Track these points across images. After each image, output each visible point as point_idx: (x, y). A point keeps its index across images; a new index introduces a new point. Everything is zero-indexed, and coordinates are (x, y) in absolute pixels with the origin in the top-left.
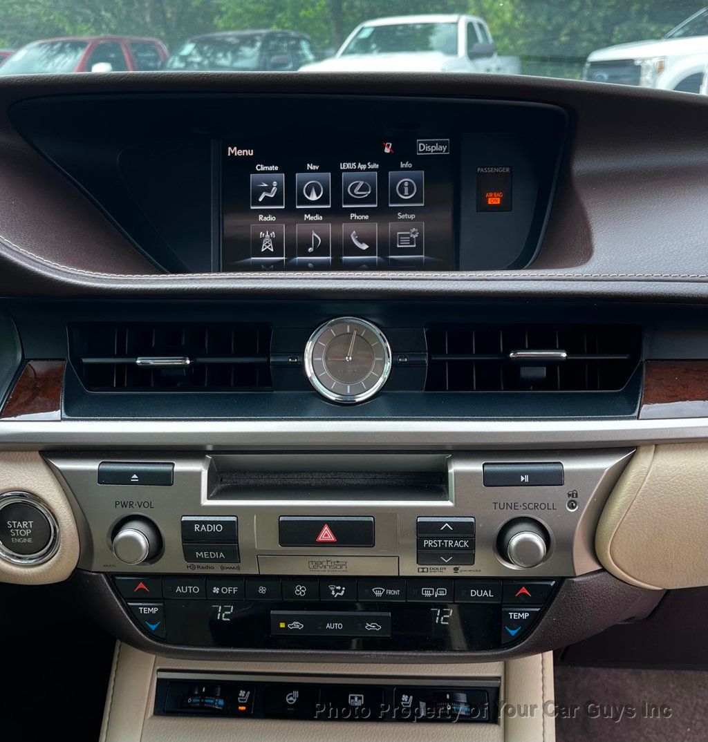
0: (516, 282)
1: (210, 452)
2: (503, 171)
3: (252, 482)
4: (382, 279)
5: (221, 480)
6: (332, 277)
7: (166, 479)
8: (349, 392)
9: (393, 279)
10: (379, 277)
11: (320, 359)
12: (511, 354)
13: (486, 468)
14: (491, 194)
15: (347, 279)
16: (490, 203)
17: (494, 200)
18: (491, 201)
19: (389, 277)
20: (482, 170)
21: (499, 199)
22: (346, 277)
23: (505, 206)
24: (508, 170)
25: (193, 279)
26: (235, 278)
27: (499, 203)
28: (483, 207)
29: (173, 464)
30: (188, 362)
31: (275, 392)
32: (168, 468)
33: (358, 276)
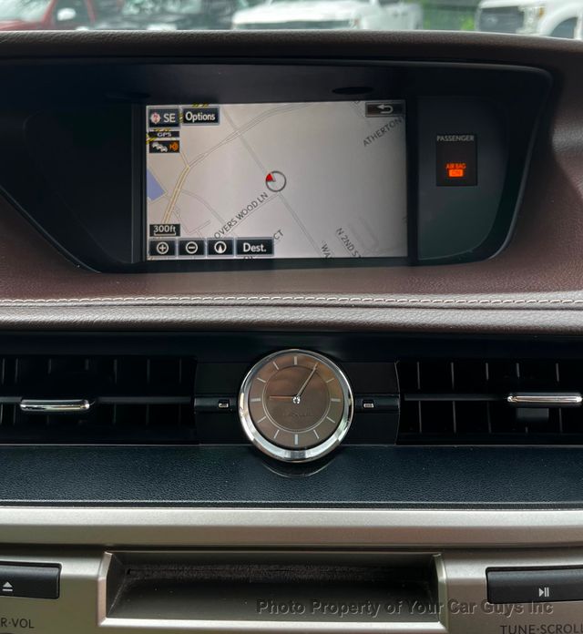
0: (522, 312)
1: (109, 549)
2: (466, 139)
3: (169, 575)
4: (342, 306)
5: (128, 572)
6: (275, 302)
7: (49, 588)
8: (296, 442)
9: (356, 306)
10: (337, 303)
11: (259, 400)
12: (510, 398)
13: (489, 574)
14: (452, 166)
15: (295, 306)
16: (451, 175)
17: (456, 172)
18: (452, 173)
19: (350, 303)
20: (442, 138)
21: (461, 171)
22: (294, 302)
23: (470, 179)
24: (472, 138)
25: (91, 306)
26: (145, 305)
27: (461, 175)
28: (444, 180)
29: (58, 566)
30: (87, 406)
31: (201, 445)
32: (51, 572)
33: (310, 302)
